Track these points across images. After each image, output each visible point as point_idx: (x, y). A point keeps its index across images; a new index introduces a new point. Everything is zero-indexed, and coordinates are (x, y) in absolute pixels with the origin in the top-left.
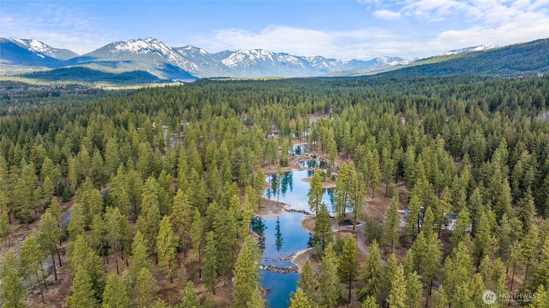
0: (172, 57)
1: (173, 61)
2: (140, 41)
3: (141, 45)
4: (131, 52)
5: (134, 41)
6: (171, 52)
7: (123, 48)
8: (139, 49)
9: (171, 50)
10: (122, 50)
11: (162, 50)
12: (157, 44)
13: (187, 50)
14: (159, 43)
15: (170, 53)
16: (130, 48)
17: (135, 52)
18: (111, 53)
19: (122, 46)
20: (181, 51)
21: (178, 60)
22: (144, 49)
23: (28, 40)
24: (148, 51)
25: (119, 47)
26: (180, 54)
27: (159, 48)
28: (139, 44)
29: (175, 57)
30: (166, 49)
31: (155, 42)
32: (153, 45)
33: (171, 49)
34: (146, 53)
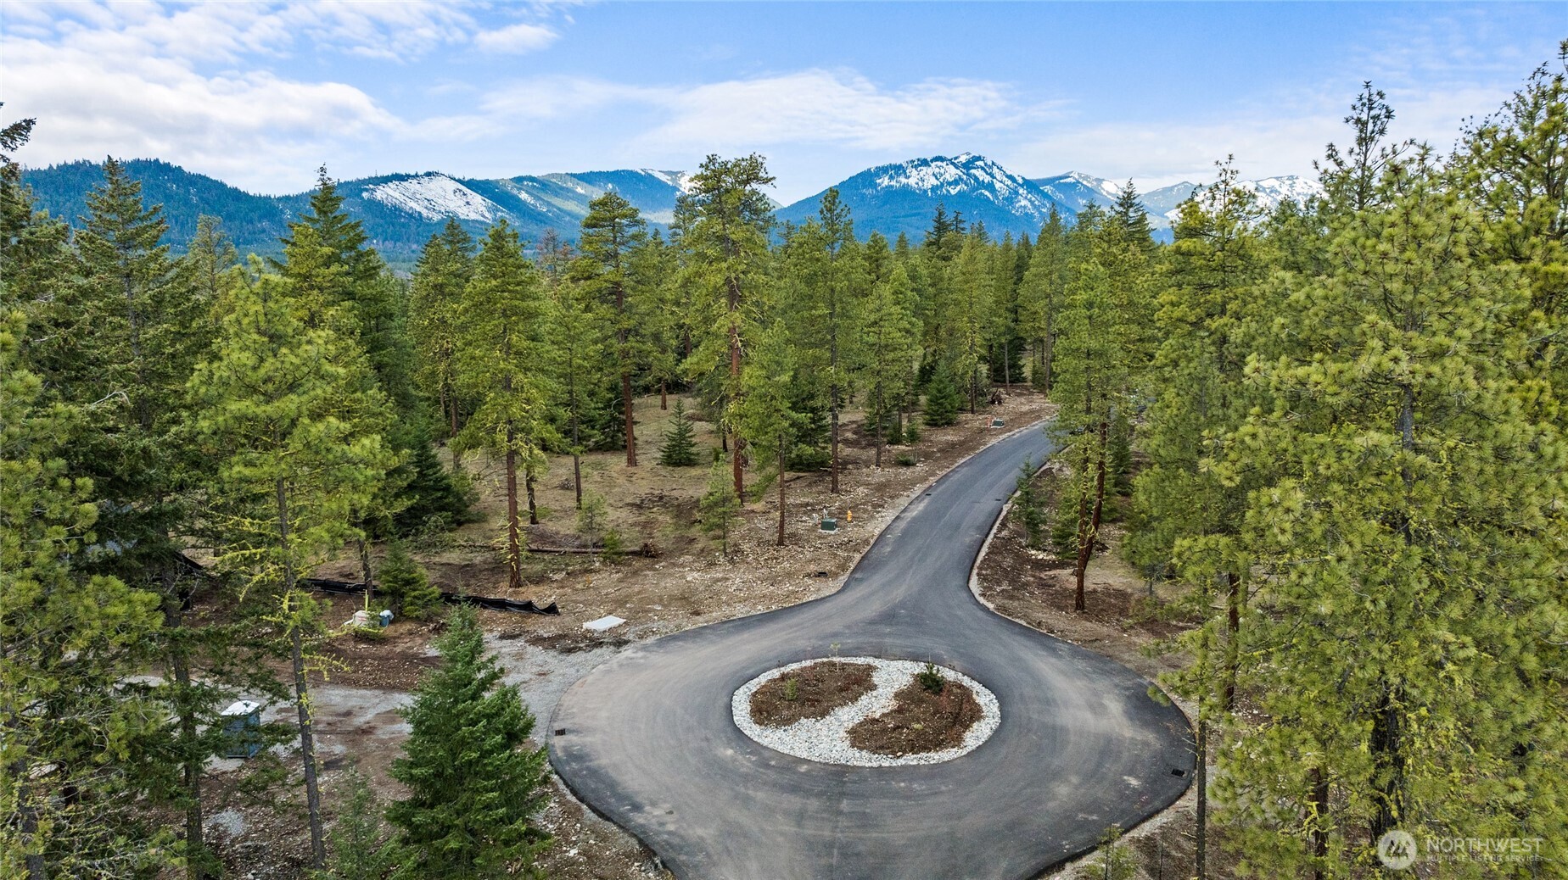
0: (1023, 203)
1: (1027, 214)
2: (939, 163)
3: (942, 171)
4: (914, 192)
5: (925, 163)
6: (1021, 191)
7: (893, 183)
8: (935, 182)
9: (1022, 186)
10: (892, 186)
11: (998, 185)
12: (983, 169)
13: (1065, 184)
14: (991, 167)
15: (1017, 193)
16: (912, 181)
17: (925, 191)
18: (863, 196)
19: (891, 178)
20: (1047, 189)
21: (1040, 212)
22: (950, 184)
23: (676, 173)
24: (958, 188)
25: (885, 181)
26: (1045, 195)
27: (987, 179)
28: (937, 170)
29: (1032, 203)
30: (1009, 182)
31: (980, 163)
32: (973, 171)
33: (1020, 181)
34: (953, 192)
